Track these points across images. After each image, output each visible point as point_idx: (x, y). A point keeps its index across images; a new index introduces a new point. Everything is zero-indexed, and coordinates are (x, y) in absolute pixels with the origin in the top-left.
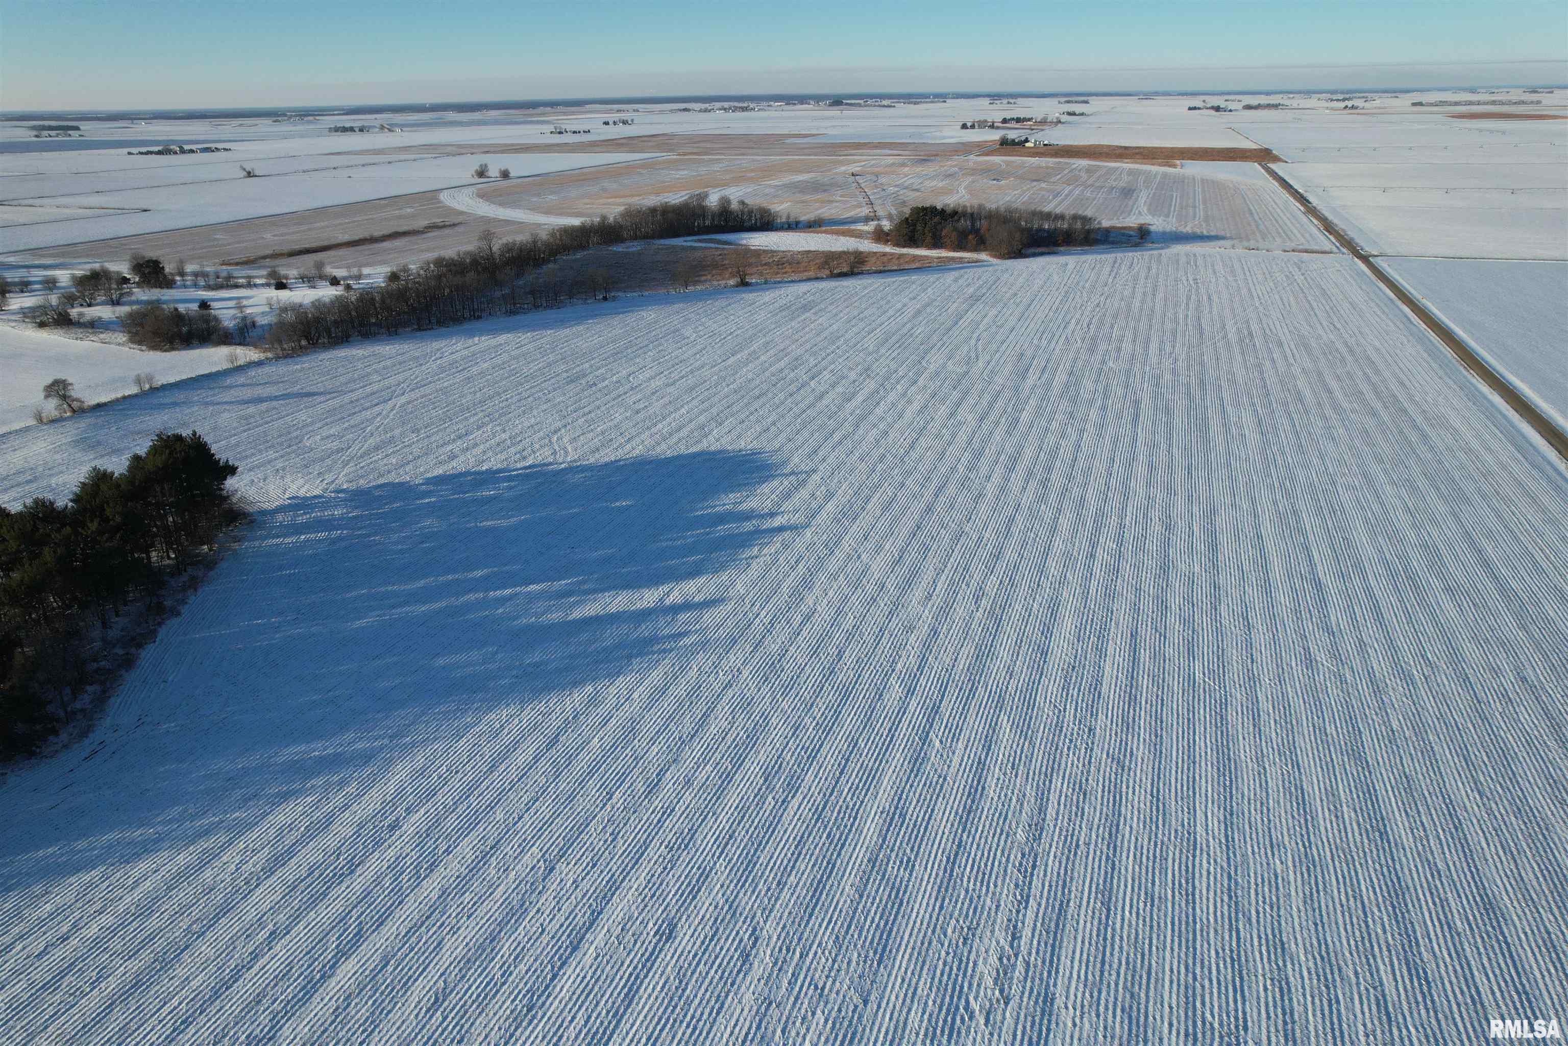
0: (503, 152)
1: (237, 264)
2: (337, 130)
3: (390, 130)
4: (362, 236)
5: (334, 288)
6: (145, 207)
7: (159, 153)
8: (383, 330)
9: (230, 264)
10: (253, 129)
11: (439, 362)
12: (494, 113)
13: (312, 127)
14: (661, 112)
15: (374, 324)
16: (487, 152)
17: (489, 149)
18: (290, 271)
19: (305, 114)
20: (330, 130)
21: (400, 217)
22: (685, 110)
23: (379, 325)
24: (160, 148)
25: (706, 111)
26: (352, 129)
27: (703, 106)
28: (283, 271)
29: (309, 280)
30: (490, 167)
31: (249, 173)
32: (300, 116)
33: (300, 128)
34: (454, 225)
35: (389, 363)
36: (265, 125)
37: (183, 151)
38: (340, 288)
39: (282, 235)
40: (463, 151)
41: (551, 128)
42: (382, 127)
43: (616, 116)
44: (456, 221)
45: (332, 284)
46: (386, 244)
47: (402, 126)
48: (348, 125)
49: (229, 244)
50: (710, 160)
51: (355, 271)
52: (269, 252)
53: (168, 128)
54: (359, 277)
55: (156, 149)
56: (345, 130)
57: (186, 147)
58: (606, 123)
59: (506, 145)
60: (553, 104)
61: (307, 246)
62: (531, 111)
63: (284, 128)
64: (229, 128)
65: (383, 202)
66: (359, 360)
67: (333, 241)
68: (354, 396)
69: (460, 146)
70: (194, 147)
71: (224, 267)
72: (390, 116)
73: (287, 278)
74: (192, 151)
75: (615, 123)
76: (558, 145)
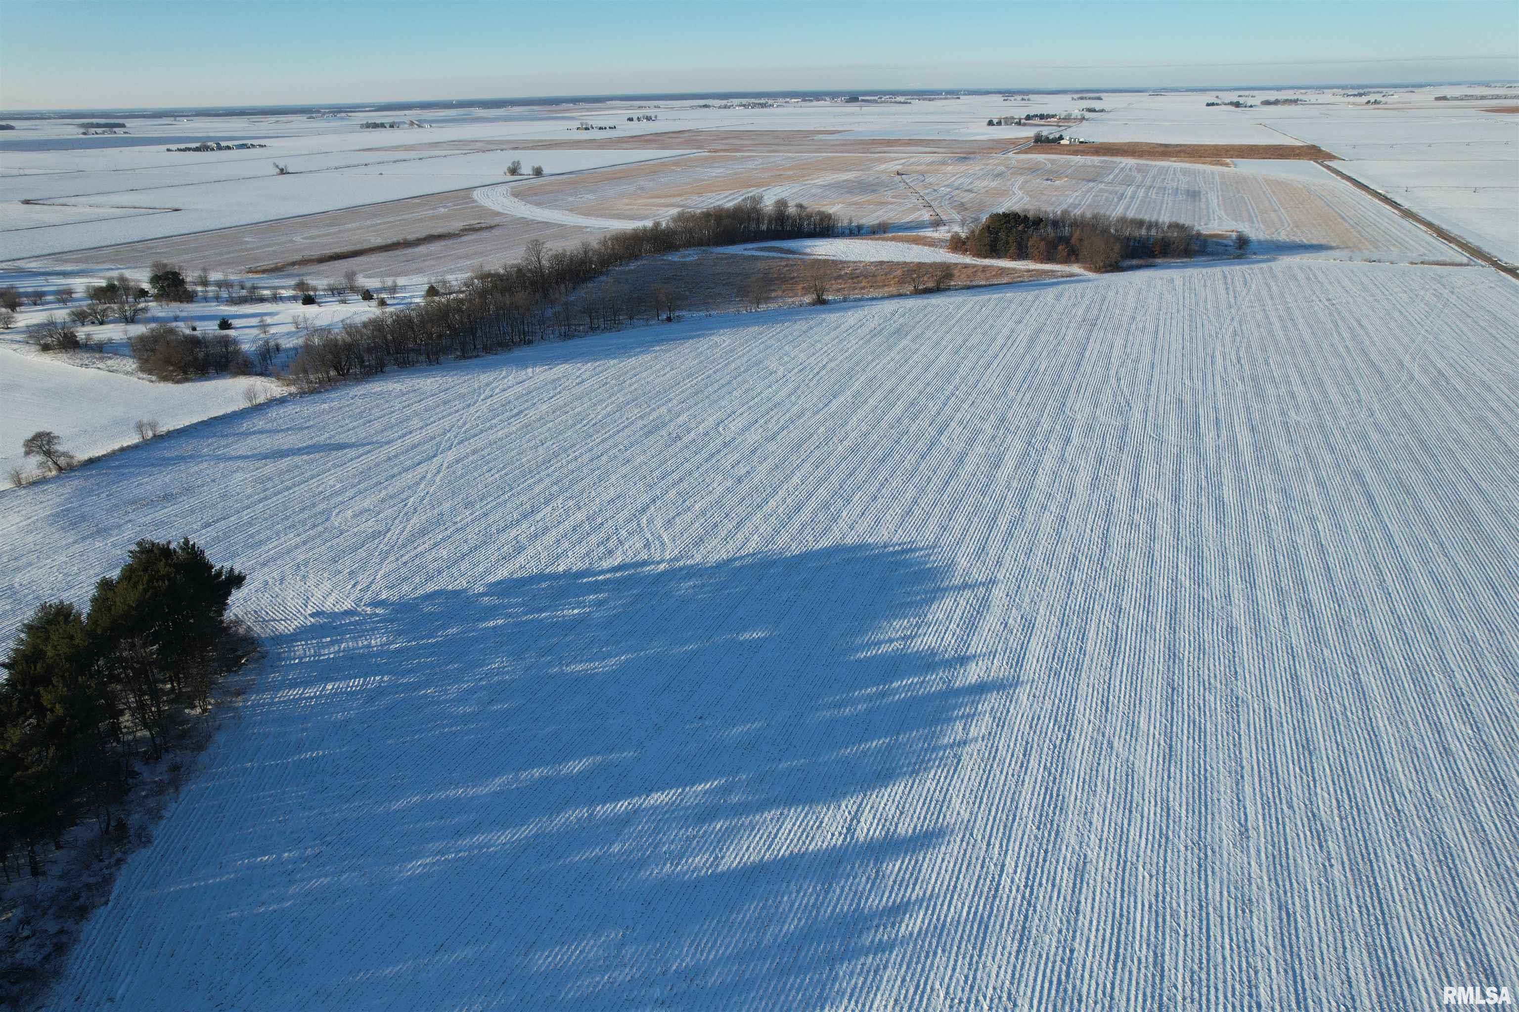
0: (532, 148)
1: (264, 271)
2: (368, 126)
3: (419, 126)
4: (395, 240)
5: (366, 303)
6: (177, 207)
7: (197, 149)
8: (423, 358)
9: (257, 272)
10: (288, 126)
11: (489, 402)
12: (517, 110)
13: (345, 123)
14: (682, 108)
15: (413, 350)
16: (516, 148)
17: (517, 146)
18: (319, 282)
19: (338, 111)
20: (362, 126)
21: (432, 218)
22: (705, 106)
23: (418, 352)
24: (198, 145)
25: (725, 107)
26: (382, 125)
27: (724, 102)
28: (312, 281)
29: (338, 292)
30: (523, 165)
31: (282, 170)
32: (334, 112)
33: (335, 124)
34: (491, 227)
35: (430, 402)
36: (299, 121)
37: (220, 148)
38: (374, 303)
39: (311, 238)
40: (493, 147)
41: (577, 124)
42: (412, 123)
43: (641, 113)
44: (493, 223)
45: (364, 298)
46: (422, 249)
47: (431, 122)
48: (378, 121)
49: (257, 248)
50: (743, 157)
51: (389, 282)
52: (297, 257)
53: (209, 125)
54: (393, 289)
55: (194, 145)
56: (376, 126)
57: (223, 144)
58: (631, 119)
59: (533, 141)
60: (575, 101)
61: (338, 250)
62: (554, 107)
63: (319, 124)
64: (266, 125)
65: (417, 201)
66: (396, 397)
67: (366, 246)
68: (392, 449)
69: (489, 142)
70: (230, 144)
71: (250, 275)
72: (419, 112)
73: (315, 289)
74: (228, 148)
75: (639, 119)
76: (586, 141)
